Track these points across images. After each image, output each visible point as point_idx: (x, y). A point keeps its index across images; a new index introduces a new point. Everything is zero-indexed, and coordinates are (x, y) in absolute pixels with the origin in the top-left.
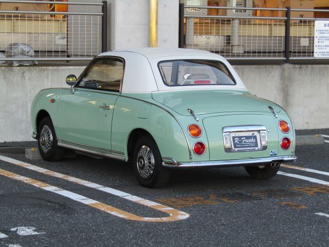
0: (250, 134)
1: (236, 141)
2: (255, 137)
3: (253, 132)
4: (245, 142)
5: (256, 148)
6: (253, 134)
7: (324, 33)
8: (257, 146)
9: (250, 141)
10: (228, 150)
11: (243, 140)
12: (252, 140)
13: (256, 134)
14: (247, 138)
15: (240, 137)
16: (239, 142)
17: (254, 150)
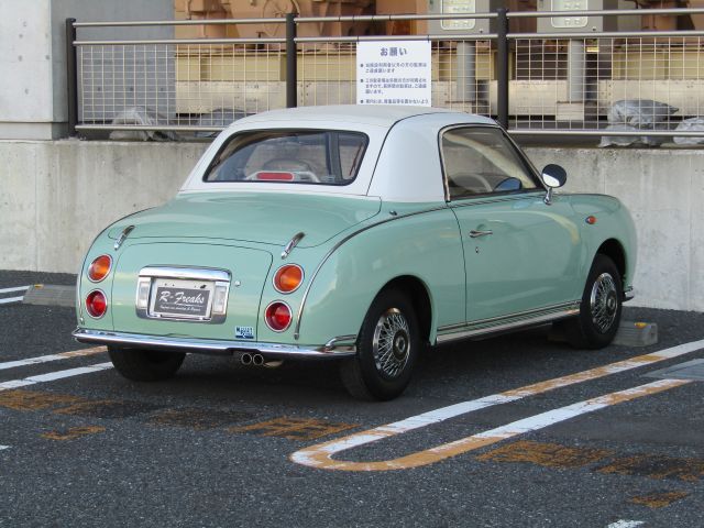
0: (197, 286)
1: (162, 297)
2: (206, 294)
3: (203, 283)
4: (181, 301)
5: (201, 318)
6: (204, 287)
7: (380, 71)
8: (203, 313)
9: (193, 300)
10: (141, 314)
11: (179, 296)
12: (198, 300)
13: (209, 287)
14: (189, 293)
15: (173, 291)
16: (168, 301)
17: (196, 321)
